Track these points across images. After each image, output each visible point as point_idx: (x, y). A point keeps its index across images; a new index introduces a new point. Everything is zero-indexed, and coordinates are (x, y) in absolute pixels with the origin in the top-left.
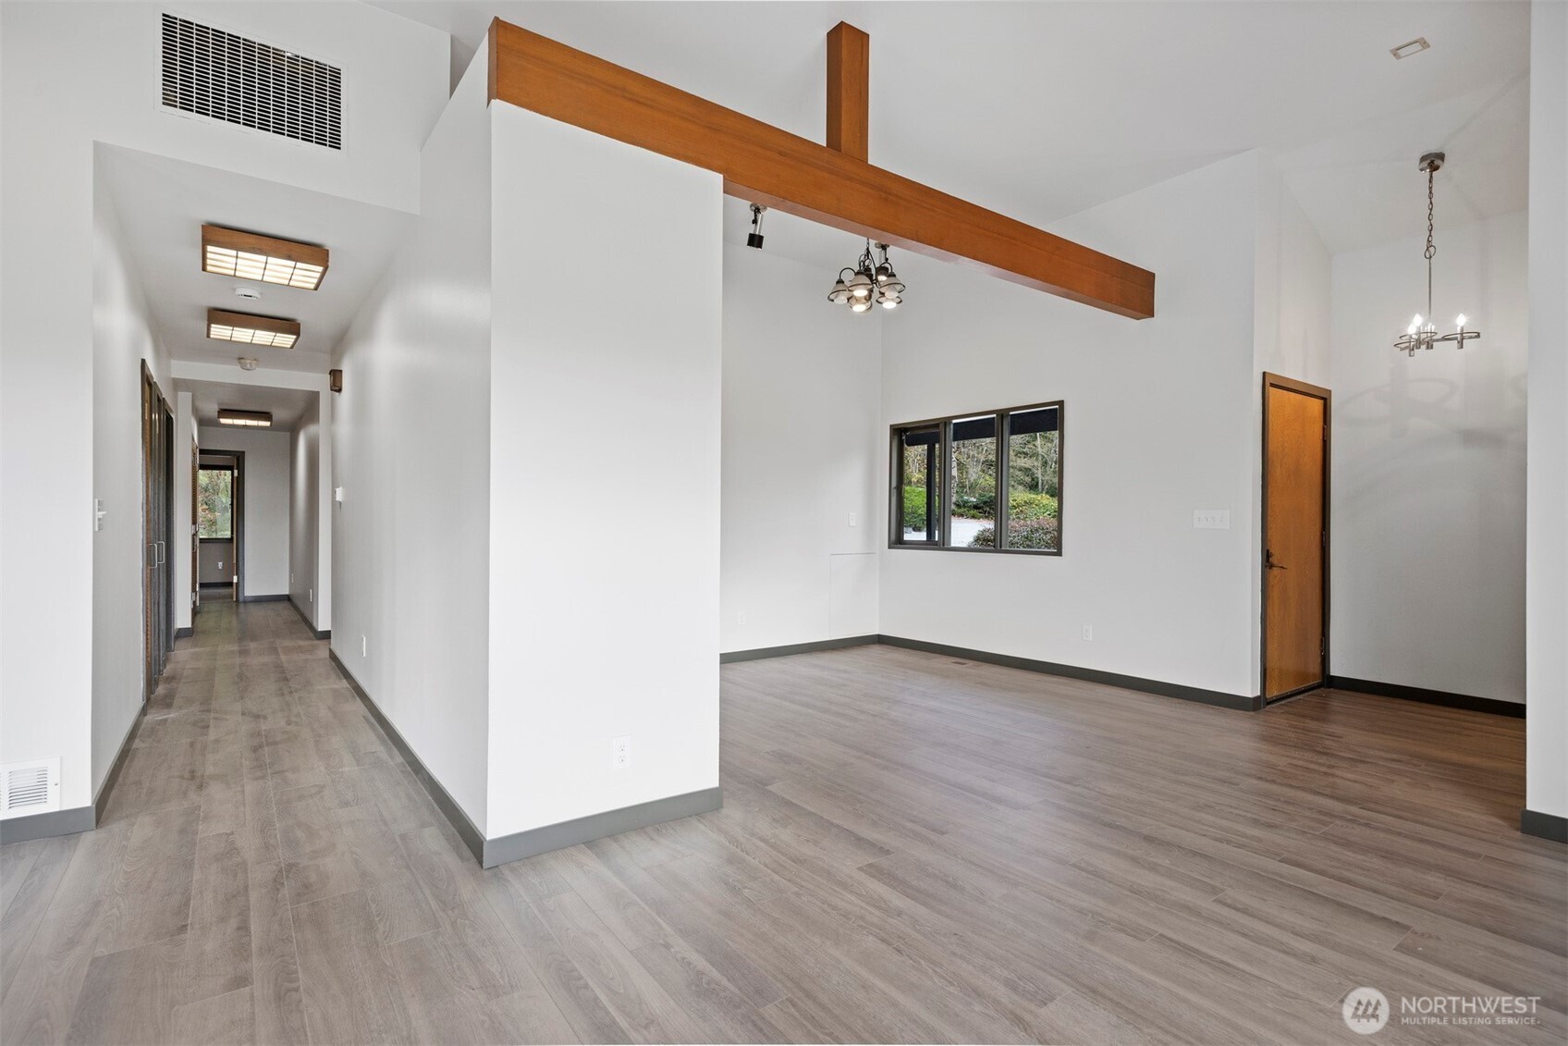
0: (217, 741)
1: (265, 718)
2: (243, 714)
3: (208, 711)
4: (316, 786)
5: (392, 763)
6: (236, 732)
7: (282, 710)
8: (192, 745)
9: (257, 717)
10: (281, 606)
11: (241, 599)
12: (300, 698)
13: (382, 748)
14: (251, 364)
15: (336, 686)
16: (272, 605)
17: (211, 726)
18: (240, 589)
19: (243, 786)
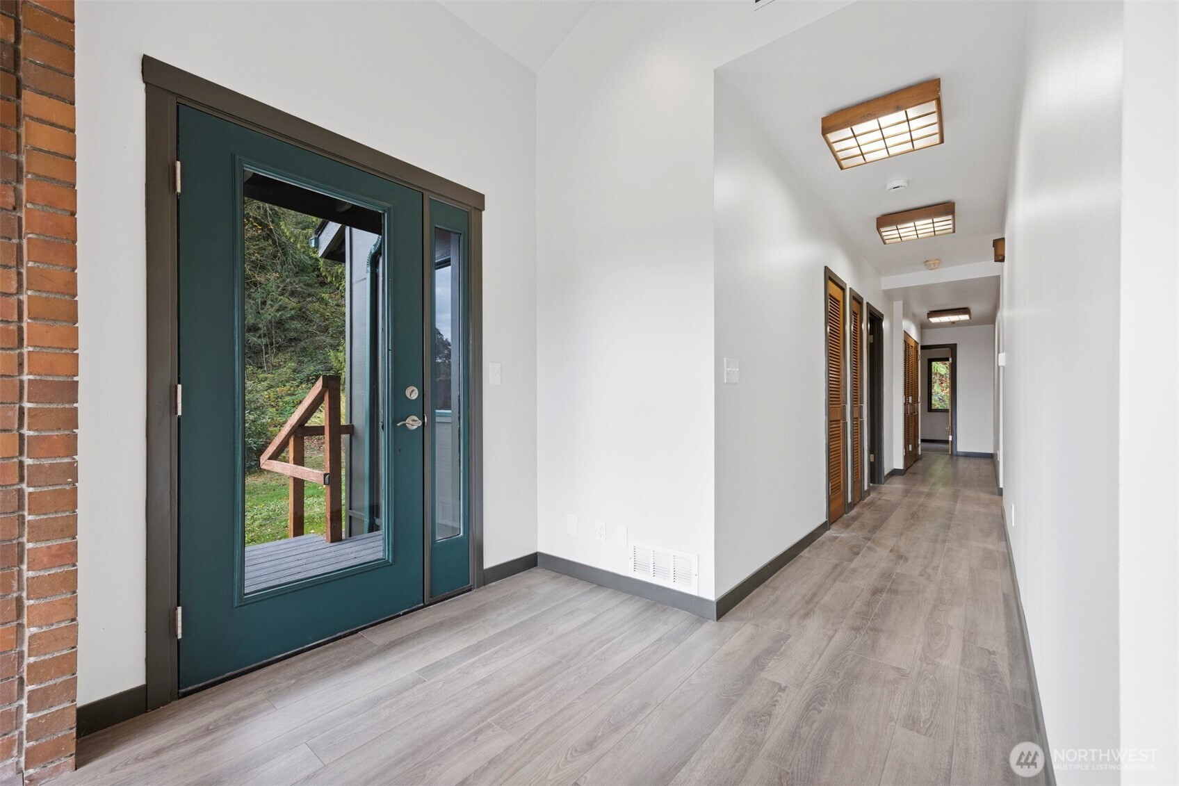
0: (854, 570)
1: (906, 560)
2: (891, 551)
3: (869, 539)
4: (898, 669)
5: (1008, 684)
6: (874, 566)
7: (925, 558)
8: (837, 565)
9: (900, 557)
10: (983, 462)
11: (954, 453)
12: (949, 549)
13: (1006, 651)
14: (934, 264)
15: (990, 547)
16: (977, 461)
17: (861, 554)
18: (954, 446)
19: (836, 631)
